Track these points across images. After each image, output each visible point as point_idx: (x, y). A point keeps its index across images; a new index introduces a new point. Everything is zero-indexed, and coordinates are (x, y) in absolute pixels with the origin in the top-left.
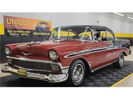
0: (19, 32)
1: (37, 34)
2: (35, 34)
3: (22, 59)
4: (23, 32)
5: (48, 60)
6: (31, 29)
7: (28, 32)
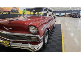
0: (2, 12)
1: (12, 13)
2: (11, 13)
3: (4, 32)
4: (4, 12)
5: (29, 33)
6: (9, 11)
7: (7, 12)
